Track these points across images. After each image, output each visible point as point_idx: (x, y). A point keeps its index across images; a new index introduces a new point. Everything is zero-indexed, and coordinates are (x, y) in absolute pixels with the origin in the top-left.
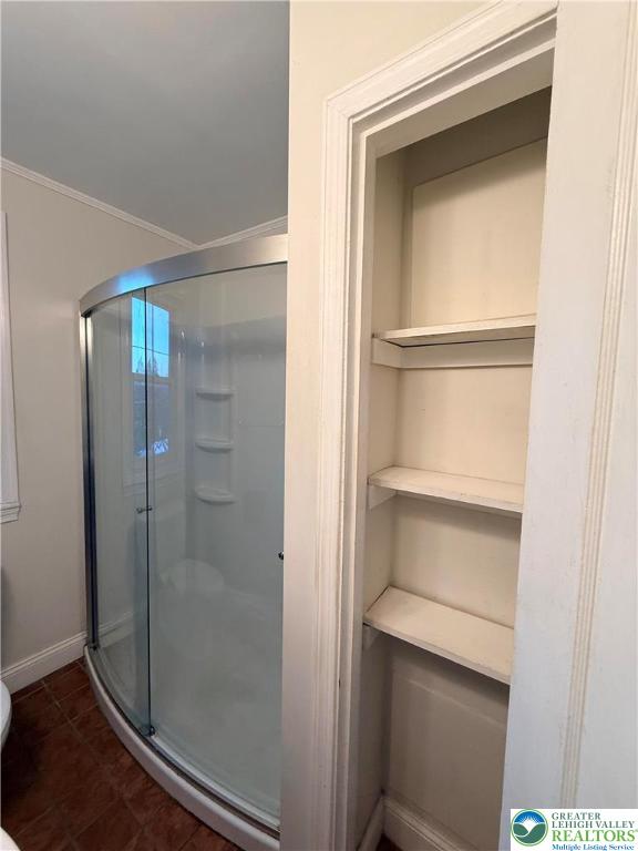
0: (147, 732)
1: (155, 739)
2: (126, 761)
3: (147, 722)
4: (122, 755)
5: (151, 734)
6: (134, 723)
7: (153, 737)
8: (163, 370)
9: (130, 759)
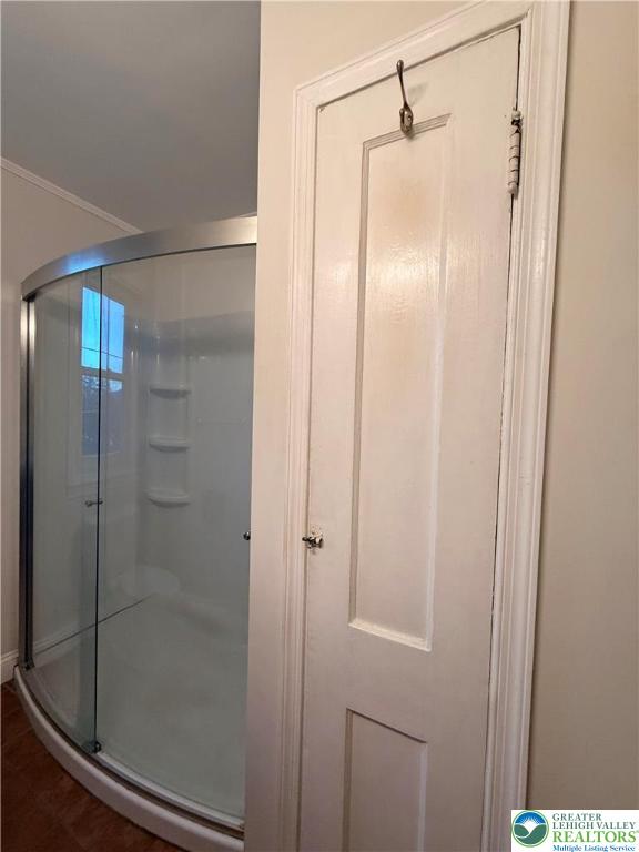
0: (91, 749)
1: (101, 756)
2: (67, 784)
3: (92, 739)
4: (62, 778)
5: (96, 751)
6: (76, 741)
7: (98, 754)
8: (116, 365)
9: (72, 782)
